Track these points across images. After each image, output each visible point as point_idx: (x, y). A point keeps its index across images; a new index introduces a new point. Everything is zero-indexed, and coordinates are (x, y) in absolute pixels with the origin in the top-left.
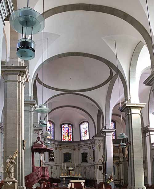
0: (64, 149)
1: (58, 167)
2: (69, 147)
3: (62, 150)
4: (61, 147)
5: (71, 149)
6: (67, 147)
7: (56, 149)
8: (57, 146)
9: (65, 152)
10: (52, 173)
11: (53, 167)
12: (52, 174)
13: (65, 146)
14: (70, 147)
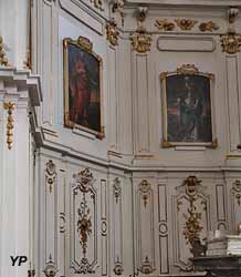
0: (164, 44)
1: (125, 185)
2: (196, 29)
3: (153, 53)
4: (149, 25)
5: (208, 45)
6: (186, 25)
7: (113, 39)
8: (117, 17)
9: (172, 65)
10: (84, 227)
11: (97, 185)
12: (90, 238)
13: (170, 20)
14: (203, 27)
